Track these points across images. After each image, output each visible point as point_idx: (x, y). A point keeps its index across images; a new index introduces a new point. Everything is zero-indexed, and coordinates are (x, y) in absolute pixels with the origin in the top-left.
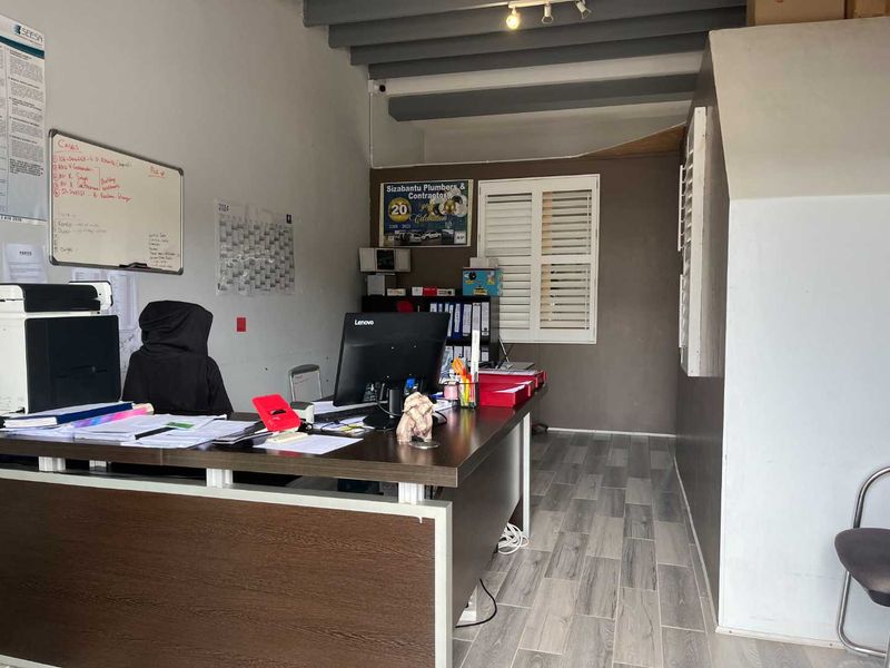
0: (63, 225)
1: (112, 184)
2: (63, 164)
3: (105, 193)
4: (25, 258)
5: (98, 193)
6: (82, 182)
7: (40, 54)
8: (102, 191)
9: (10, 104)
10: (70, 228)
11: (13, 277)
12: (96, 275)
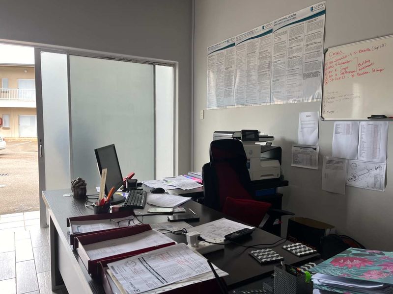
0: (329, 99)
1: (367, 64)
2: (332, 65)
3: (361, 72)
4: (308, 118)
5: (355, 74)
6: (344, 70)
7: (323, 12)
8: (358, 71)
9: (305, 48)
10: (334, 100)
11: (302, 128)
12: (348, 125)
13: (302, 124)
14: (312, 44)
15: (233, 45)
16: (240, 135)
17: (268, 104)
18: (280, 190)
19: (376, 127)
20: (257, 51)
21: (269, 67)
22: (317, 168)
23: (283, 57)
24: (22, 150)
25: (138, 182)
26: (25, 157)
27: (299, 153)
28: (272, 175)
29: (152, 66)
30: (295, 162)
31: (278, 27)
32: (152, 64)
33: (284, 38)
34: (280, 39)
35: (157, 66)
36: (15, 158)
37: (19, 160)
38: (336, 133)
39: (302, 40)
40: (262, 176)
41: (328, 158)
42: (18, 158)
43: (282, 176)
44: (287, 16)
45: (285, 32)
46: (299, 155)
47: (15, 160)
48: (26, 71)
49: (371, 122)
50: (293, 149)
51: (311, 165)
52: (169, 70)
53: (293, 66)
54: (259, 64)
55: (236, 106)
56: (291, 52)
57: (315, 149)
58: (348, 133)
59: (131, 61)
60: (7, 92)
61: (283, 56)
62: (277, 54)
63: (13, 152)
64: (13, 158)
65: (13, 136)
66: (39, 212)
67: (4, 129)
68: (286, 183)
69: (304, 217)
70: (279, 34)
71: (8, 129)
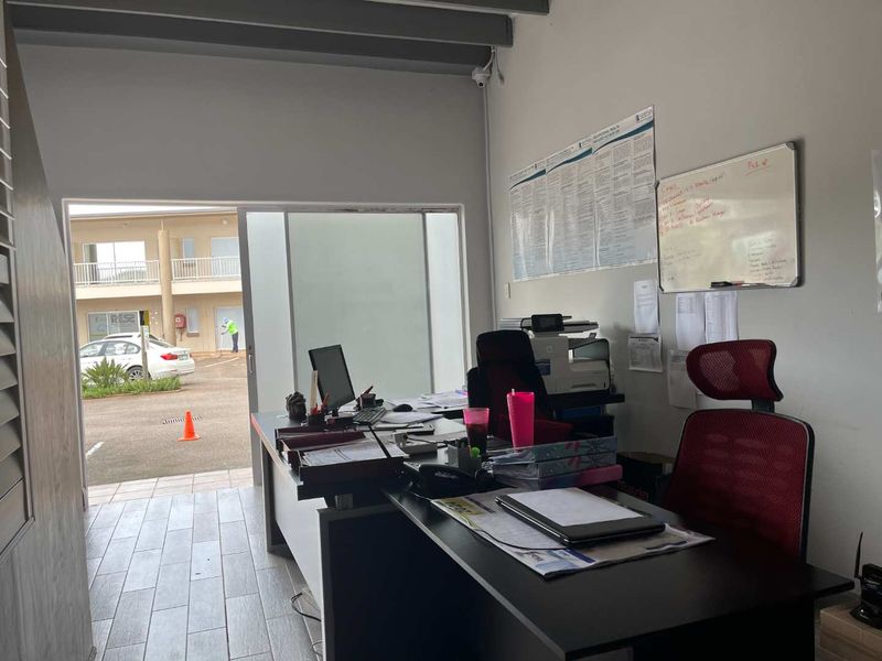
1: (706, 204)
2: (666, 205)
3: (700, 216)
4: (645, 290)
5: (694, 219)
6: (680, 215)
7: (651, 124)
8: (697, 216)
9: (632, 180)
10: (672, 260)
11: (639, 307)
12: (691, 299)
13: (638, 301)
14: (641, 173)
15: (543, 172)
16: (530, 323)
17: (594, 269)
18: (610, 408)
19: (722, 299)
20: (575, 183)
21: (591, 210)
22: (660, 371)
23: (607, 193)
24: (223, 375)
25: (377, 398)
26: (227, 387)
27: (638, 347)
28: (594, 385)
29: (420, 215)
30: (634, 364)
31: (599, 144)
32: (418, 212)
33: (608, 162)
34: (602, 165)
35: (428, 215)
36: (211, 390)
37: (218, 392)
38: (679, 312)
39: (628, 166)
40: (574, 387)
41: (672, 352)
42: (216, 390)
43: (613, 387)
44: (609, 128)
45: (608, 154)
46: (638, 351)
47: (211, 393)
48: (225, 222)
49: (717, 293)
50: (630, 341)
51: (654, 366)
52: (450, 219)
53: (620, 208)
54: (577, 204)
55: (553, 275)
56: (617, 186)
57: (657, 340)
58: (691, 311)
59: (384, 211)
60: (193, 265)
61: (607, 191)
62: (601, 188)
63: (205, 379)
64: (207, 390)
65: (206, 349)
66: (251, 469)
67: (189, 335)
68: (620, 398)
69: (649, 452)
70: (601, 157)
71: (197, 335)
